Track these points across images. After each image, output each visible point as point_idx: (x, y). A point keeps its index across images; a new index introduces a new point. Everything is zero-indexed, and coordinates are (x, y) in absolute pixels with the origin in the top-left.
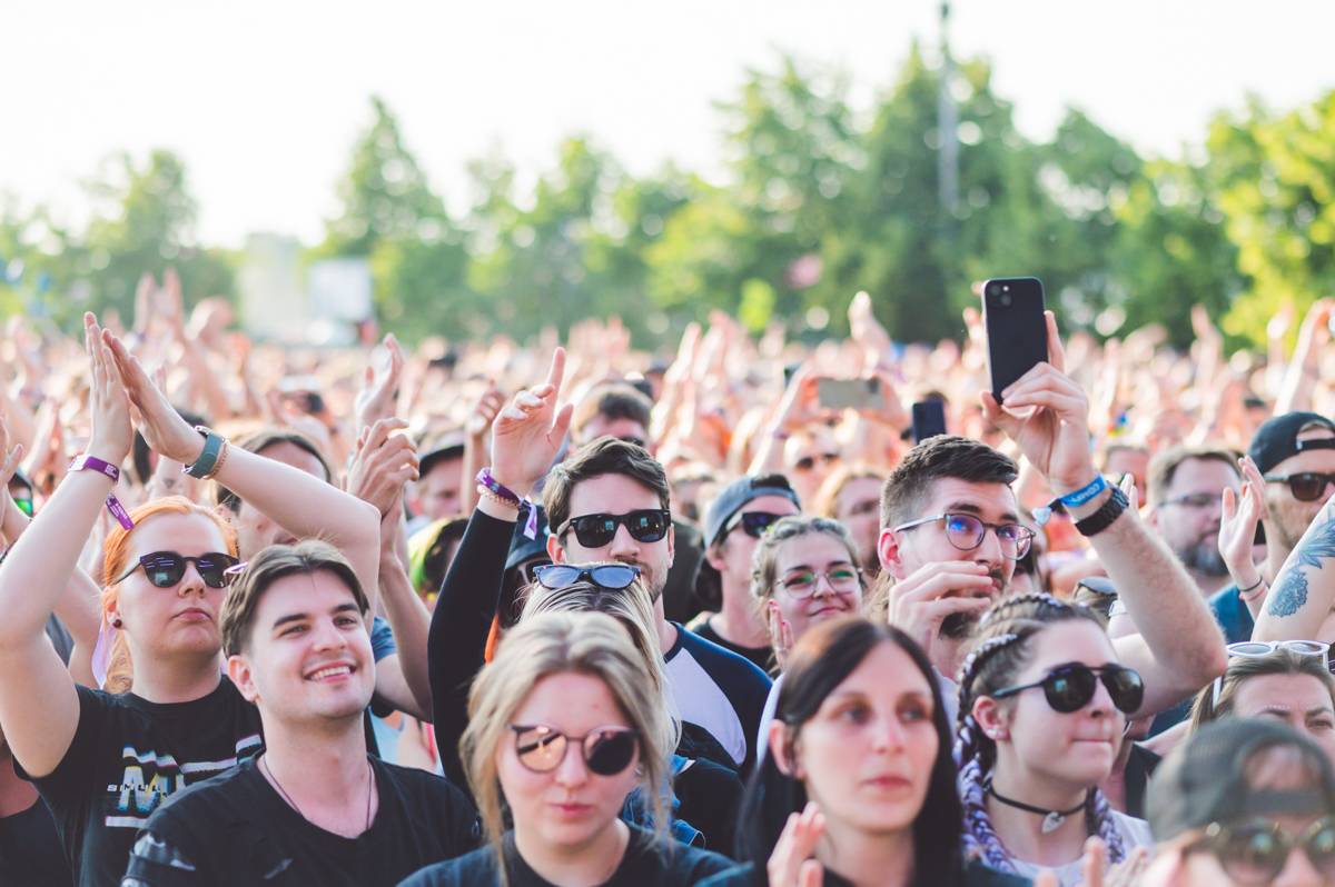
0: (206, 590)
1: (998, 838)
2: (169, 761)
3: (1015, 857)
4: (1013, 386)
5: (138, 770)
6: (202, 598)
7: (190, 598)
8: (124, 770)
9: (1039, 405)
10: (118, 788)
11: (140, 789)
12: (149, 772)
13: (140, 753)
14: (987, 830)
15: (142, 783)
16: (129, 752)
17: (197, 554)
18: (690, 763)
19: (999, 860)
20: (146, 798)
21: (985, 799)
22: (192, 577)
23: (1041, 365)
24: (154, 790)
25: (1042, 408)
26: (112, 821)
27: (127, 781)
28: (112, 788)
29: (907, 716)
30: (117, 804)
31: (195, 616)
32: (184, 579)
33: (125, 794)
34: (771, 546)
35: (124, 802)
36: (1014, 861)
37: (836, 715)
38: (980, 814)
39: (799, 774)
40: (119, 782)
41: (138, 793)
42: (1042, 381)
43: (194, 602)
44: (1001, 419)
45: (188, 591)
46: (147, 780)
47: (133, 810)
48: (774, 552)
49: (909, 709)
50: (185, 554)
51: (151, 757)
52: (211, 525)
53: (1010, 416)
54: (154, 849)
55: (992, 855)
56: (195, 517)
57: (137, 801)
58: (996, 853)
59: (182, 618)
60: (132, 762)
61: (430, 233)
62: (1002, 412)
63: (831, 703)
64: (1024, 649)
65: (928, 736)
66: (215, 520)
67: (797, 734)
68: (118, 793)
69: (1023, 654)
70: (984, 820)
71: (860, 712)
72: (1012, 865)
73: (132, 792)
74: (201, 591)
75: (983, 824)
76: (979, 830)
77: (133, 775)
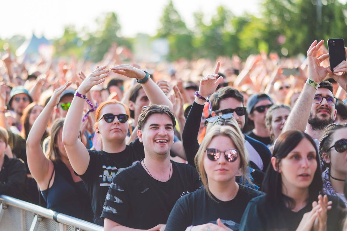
0: (120, 123)
1: (333, 188)
2: (115, 168)
3: (337, 192)
4: (336, 67)
5: (107, 171)
6: (119, 125)
7: (115, 125)
8: (103, 171)
9: (344, 72)
10: (102, 176)
11: (108, 176)
12: (110, 171)
13: (107, 167)
14: (330, 186)
15: (108, 174)
16: (104, 167)
17: (118, 114)
18: (254, 170)
19: (333, 194)
20: (110, 178)
21: (329, 178)
22: (116, 120)
23: (344, 61)
24: (112, 176)
25: (345, 73)
26: (102, 185)
27: (104, 174)
28: (101, 176)
29: (309, 158)
30: (103, 180)
31: (117, 130)
32: (114, 120)
33: (104, 178)
34: (270, 112)
35: (104, 180)
36: (337, 193)
37: (291, 158)
38: (328, 182)
39: (280, 171)
40: (102, 174)
41: (108, 177)
42: (344, 66)
43: (116, 126)
44: (334, 76)
45: (115, 123)
46: (110, 174)
47: (107, 182)
48: (271, 113)
49: (310, 156)
50: (115, 114)
51: (110, 168)
52: (122, 107)
53: (336, 75)
54: (113, 186)
55: (331, 193)
56: (117, 105)
57: (108, 179)
58: (332, 192)
59: (114, 131)
60: (105, 169)
61: (183, 32)
62: (334, 74)
63: (290, 155)
64: (330, 138)
65: (315, 163)
66: (123, 106)
67: (280, 161)
68: (102, 177)
69: (330, 139)
70: (329, 183)
71: (297, 157)
72: (336, 195)
73: (106, 177)
74: (118, 124)
75: (329, 184)
76: (328, 186)
77: (106, 173)
